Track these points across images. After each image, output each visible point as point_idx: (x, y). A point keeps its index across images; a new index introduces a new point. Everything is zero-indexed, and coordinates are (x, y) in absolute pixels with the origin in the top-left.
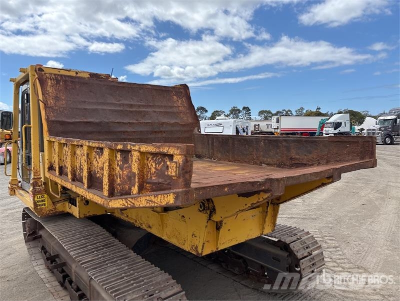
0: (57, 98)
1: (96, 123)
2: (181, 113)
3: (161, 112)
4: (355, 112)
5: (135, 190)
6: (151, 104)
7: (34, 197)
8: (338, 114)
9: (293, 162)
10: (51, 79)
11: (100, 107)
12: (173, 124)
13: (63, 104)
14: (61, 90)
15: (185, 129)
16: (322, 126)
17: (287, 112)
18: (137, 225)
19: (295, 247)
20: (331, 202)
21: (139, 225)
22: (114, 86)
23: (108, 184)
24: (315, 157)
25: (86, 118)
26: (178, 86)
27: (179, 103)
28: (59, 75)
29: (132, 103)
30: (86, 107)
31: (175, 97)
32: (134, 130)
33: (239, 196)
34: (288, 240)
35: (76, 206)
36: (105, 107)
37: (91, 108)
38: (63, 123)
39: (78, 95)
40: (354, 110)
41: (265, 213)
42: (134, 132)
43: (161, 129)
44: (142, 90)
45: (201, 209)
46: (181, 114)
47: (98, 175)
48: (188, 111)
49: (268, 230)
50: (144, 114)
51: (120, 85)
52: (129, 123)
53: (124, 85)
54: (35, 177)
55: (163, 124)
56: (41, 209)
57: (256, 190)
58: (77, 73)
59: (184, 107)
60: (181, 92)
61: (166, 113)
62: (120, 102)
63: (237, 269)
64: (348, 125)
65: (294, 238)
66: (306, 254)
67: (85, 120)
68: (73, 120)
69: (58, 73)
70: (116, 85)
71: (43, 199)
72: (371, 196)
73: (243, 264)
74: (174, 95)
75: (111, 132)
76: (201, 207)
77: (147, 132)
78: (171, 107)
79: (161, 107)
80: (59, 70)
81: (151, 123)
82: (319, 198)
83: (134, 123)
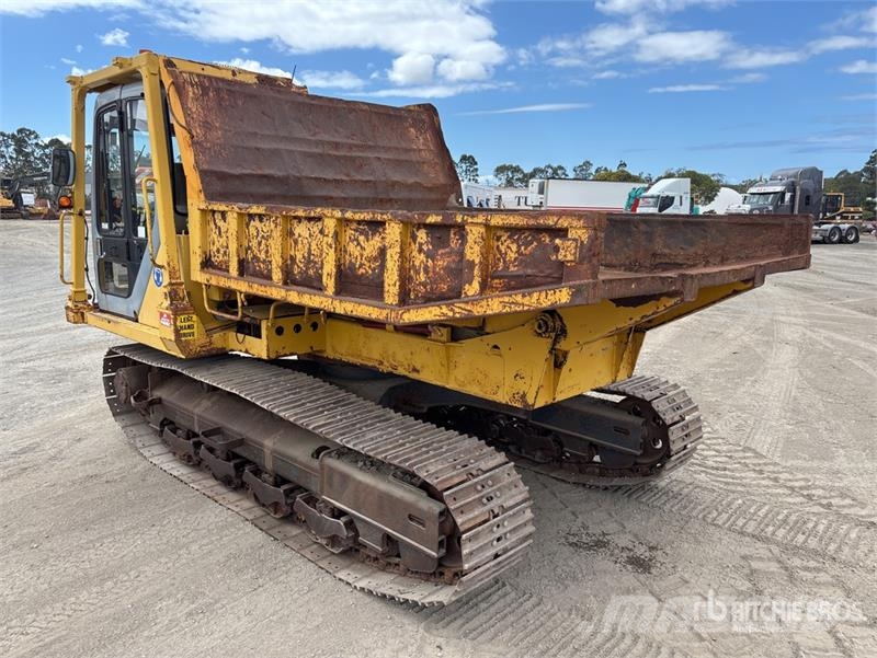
0: (207, 126)
1: (279, 177)
2: (424, 163)
3: (389, 160)
4: (699, 175)
5: (473, 289)
6: (370, 143)
7: (175, 320)
8: (665, 178)
9: (658, 261)
10: (192, 86)
11: (282, 146)
12: (411, 185)
13: (218, 138)
14: (212, 109)
15: (433, 196)
16: (634, 201)
17: (555, 171)
18: (385, 368)
19: (660, 406)
20: (675, 349)
21: (390, 369)
22: (303, 104)
23: (398, 283)
24: (700, 252)
25: (260, 168)
26: (412, 108)
27: (421, 142)
28: (205, 76)
29: (338, 140)
30: (259, 146)
31: (412, 130)
32: (343, 195)
33: (618, 306)
34: (648, 396)
35: (260, 337)
36: (291, 147)
37: (268, 147)
38: (222, 176)
39: (241, 120)
40: (699, 172)
41: (623, 345)
42: (345, 199)
43: (392, 196)
44: (354, 114)
45: (539, 331)
46: (425, 166)
47: (362, 271)
48: (436, 160)
49: (622, 376)
50: (360, 164)
51: (313, 102)
52: (335, 180)
53: (321, 103)
54: (173, 281)
55: (394, 184)
56: (187, 342)
57: (666, 290)
58: (234, 73)
59: (430, 150)
60: (423, 120)
61: (398, 163)
62: (318, 137)
63: (539, 454)
64: (687, 203)
65: (656, 393)
66: (677, 419)
67: (259, 172)
68: (238, 171)
69: (202, 72)
70: (307, 100)
71: (190, 323)
72: (746, 339)
73: (553, 443)
74: (411, 126)
75: (304, 197)
76: (540, 327)
77: (367, 199)
78: (407, 151)
79: (387, 149)
80: (203, 66)
81: (375, 183)
82: (653, 342)
83: (342, 181)
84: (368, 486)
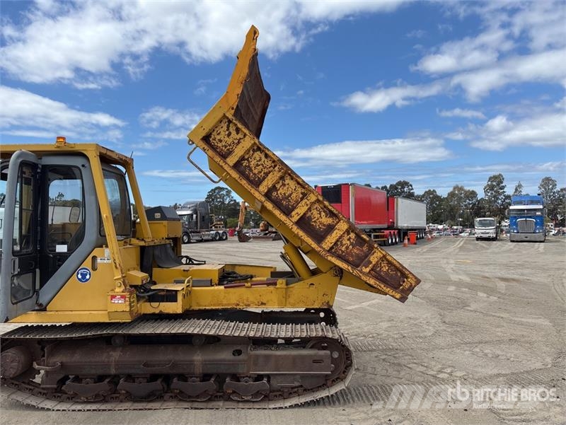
5: (365, 270)
7: (130, 298)
23: (333, 244)
47: (314, 224)
54: (123, 275)
56: (133, 311)
71: (134, 299)
84: (285, 355)
